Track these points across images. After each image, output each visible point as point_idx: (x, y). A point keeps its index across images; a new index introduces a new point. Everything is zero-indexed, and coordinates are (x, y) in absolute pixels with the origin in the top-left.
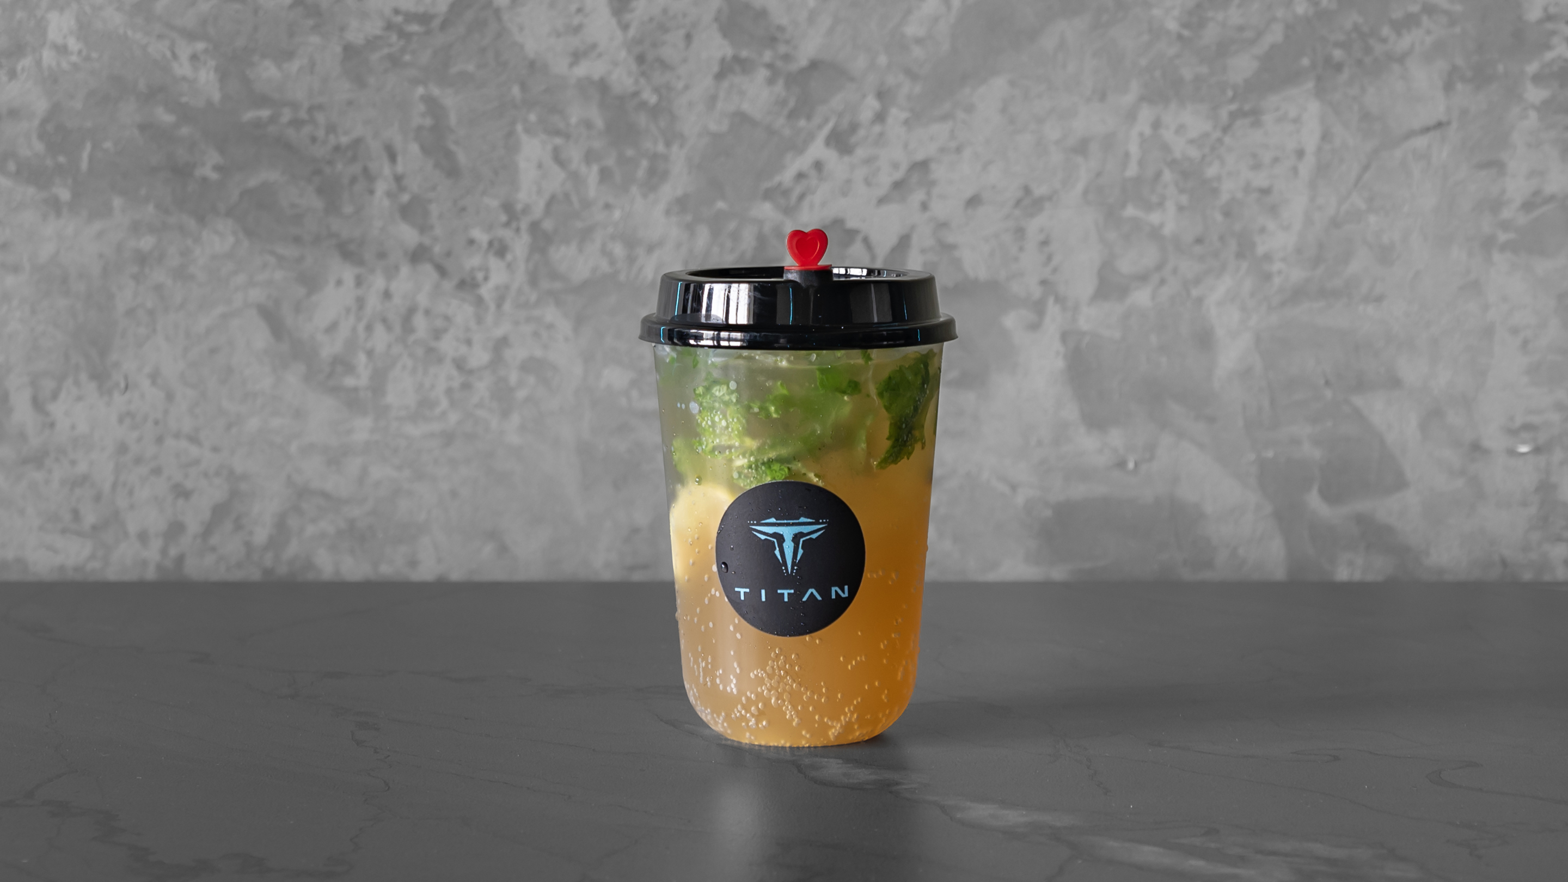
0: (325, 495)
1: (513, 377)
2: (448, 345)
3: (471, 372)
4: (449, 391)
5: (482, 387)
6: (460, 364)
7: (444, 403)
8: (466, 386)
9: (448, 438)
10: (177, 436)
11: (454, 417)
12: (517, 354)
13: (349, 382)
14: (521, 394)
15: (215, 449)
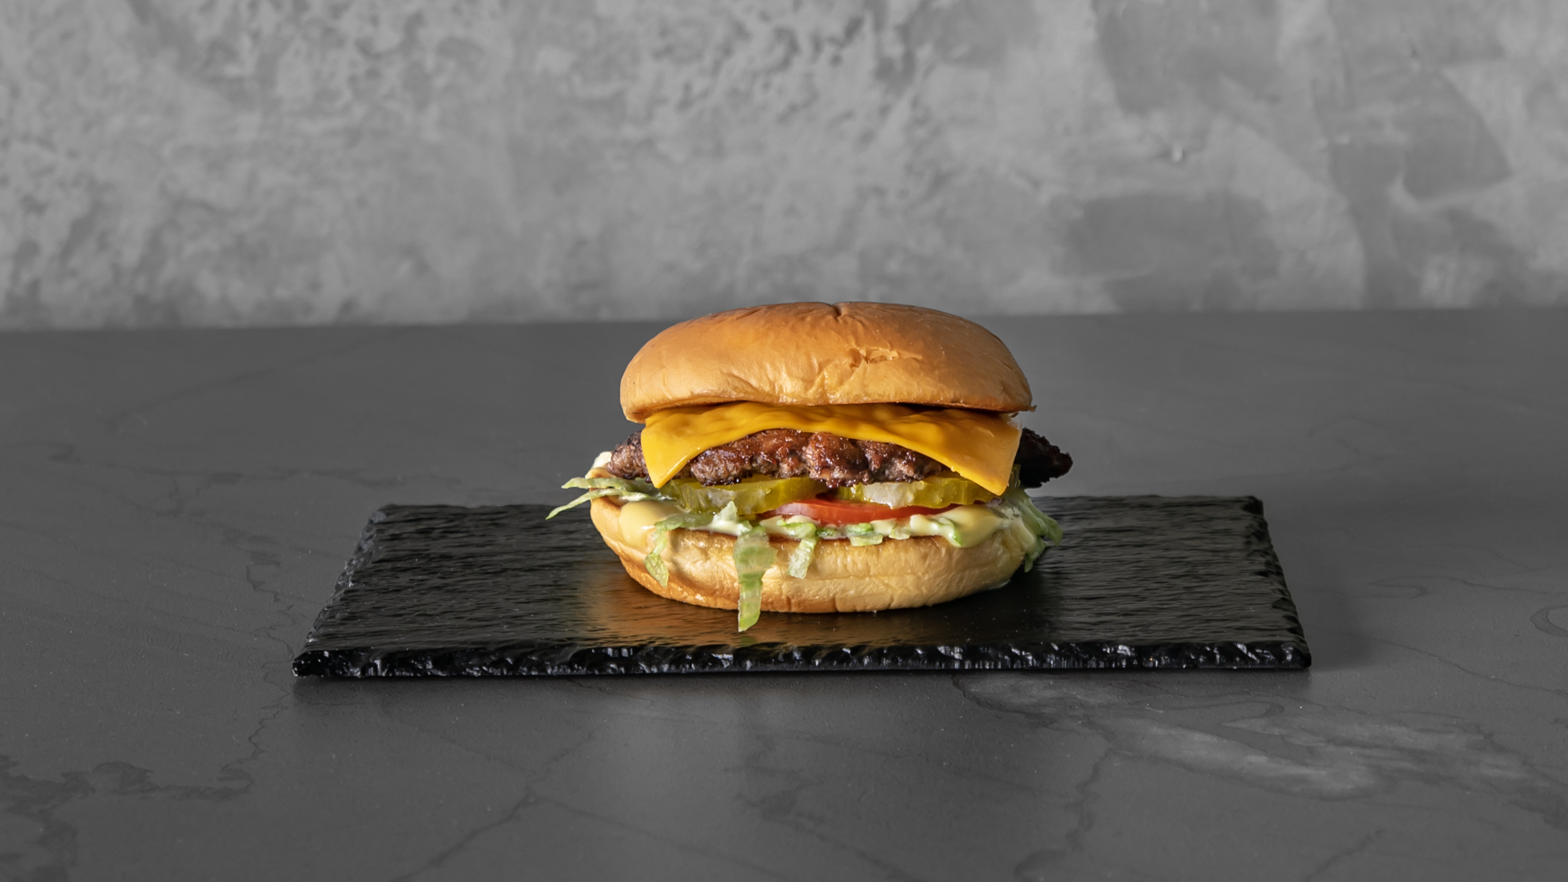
0: (207, 207)
1: (430, 62)
2: (349, 25)
3: (378, 56)
4: (353, 80)
5: (393, 74)
6: (364, 47)
7: (347, 95)
8: (373, 74)
9: (353, 136)
10: (26, 138)
11: (359, 111)
12: (432, 34)
13: (232, 70)
14: (440, 82)
15: (73, 154)
